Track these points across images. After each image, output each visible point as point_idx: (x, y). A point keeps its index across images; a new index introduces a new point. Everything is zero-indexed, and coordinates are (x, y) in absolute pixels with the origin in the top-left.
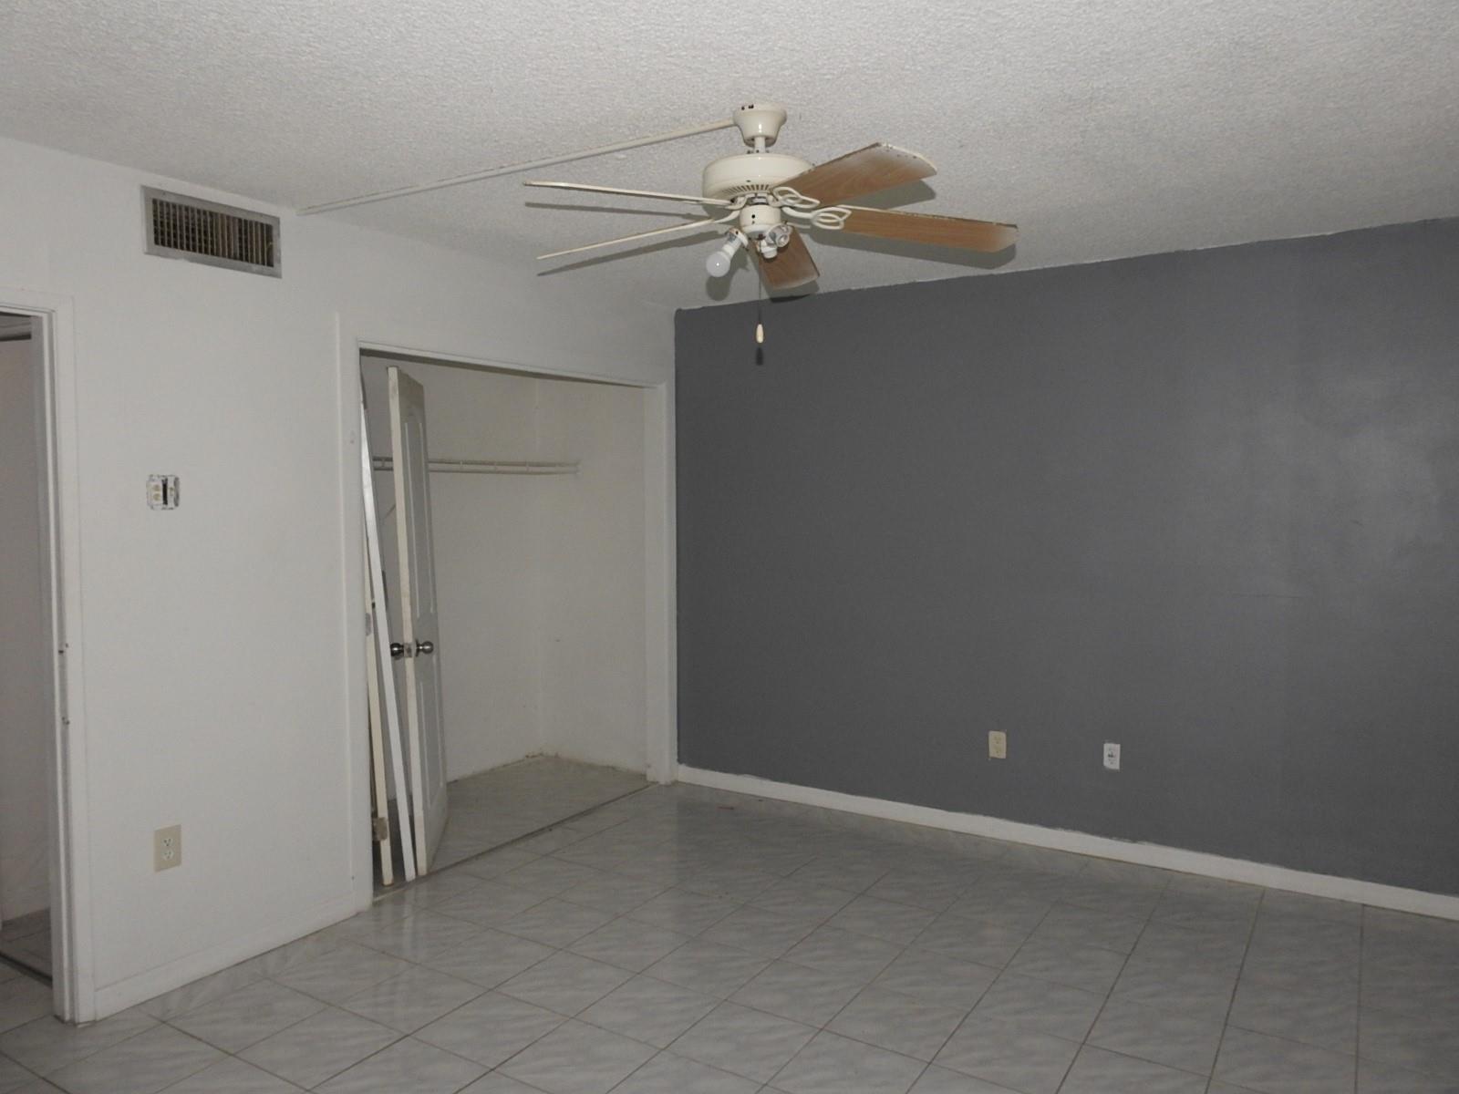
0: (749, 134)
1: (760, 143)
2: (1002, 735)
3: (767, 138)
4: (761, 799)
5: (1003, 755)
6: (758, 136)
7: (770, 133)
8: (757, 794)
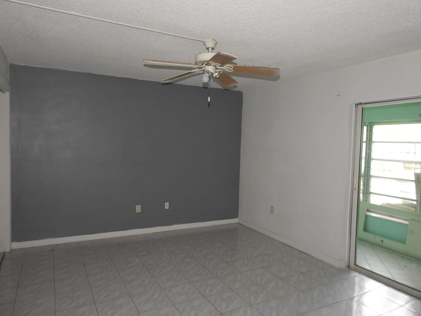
0: (208, 46)
1: (210, 49)
2: (140, 206)
3: (212, 48)
4: (57, 245)
5: (140, 211)
6: (210, 47)
7: (213, 47)
8: (54, 243)
